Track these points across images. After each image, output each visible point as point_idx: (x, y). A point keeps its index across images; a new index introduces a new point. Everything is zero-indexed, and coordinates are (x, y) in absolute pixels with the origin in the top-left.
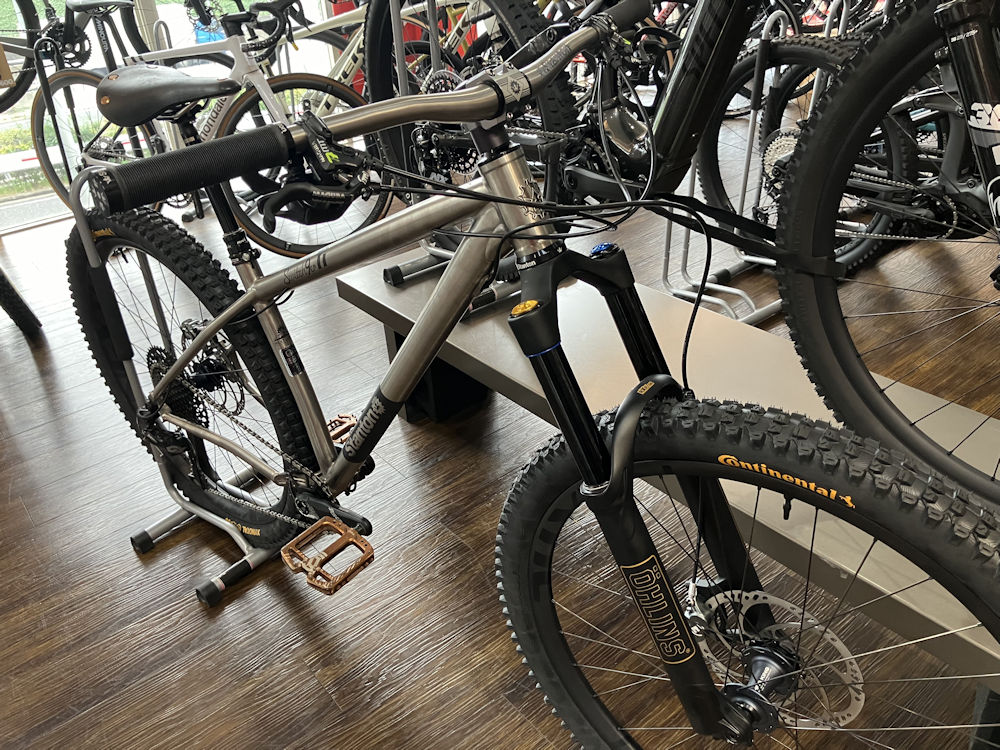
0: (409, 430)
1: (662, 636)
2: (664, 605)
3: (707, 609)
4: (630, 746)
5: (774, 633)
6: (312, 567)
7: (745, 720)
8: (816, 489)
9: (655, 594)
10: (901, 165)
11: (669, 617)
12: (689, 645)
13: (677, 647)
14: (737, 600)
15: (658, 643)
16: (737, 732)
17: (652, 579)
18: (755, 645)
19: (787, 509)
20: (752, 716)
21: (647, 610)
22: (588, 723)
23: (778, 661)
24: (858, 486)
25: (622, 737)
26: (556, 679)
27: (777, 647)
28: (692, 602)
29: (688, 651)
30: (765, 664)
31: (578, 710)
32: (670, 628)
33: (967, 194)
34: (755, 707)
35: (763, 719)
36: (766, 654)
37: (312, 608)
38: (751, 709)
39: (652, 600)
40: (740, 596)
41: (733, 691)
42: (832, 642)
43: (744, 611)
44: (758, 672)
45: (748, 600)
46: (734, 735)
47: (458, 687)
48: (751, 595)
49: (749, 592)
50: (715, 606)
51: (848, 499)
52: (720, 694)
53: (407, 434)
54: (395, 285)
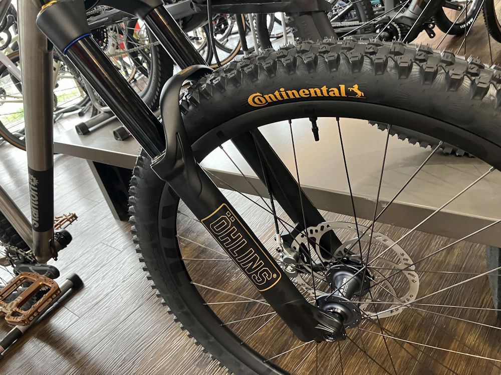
0: (122, 225)
1: (250, 270)
2: (244, 242)
3: (293, 251)
4: (274, 371)
5: (343, 252)
6: (9, 309)
7: (336, 320)
8: (328, 92)
9: (234, 235)
10: (364, 12)
11: (251, 251)
12: (274, 271)
13: (265, 275)
14: (310, 235)
15: (249, 276)
16: (332, 331)
17: (228, 223)
18: (332, 265)
19: (315, 130)
20: (342, 316)
21: (232, 250)
22: (243, 365)
23: (352, 271)
24: (360, 71)
25: (268, 366)
26: (212, 339)
27: (348, 262)
28: (281, 248)
29: (275, 276)
30: (343, 276)
31: (233, 357)
32: (254, 260)
33: (402, 17)
34: (342, 309)
35: (349, 317)
36: (342, 269)
37: (64, 346)
38: (339, 311)
39: (233, 241)
40: (311, 231)
41: (322, 302)
42: (384, 243)
43: (318, 242)
44: (339, 283)
45: (317, 232)
46: (330, 335)
47: (164, 368)
48: (319, 227)
49: (316, 226)
50: (298, 247)
51: (355, 88)
52: (315, 308)
53: (121, 227)
54: (84, 134)
